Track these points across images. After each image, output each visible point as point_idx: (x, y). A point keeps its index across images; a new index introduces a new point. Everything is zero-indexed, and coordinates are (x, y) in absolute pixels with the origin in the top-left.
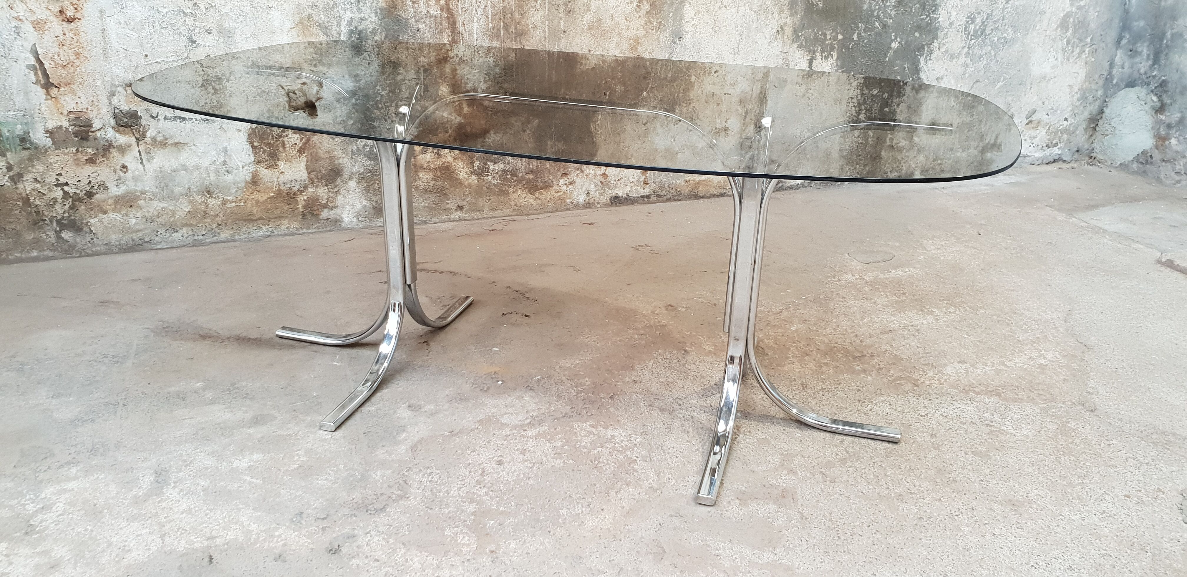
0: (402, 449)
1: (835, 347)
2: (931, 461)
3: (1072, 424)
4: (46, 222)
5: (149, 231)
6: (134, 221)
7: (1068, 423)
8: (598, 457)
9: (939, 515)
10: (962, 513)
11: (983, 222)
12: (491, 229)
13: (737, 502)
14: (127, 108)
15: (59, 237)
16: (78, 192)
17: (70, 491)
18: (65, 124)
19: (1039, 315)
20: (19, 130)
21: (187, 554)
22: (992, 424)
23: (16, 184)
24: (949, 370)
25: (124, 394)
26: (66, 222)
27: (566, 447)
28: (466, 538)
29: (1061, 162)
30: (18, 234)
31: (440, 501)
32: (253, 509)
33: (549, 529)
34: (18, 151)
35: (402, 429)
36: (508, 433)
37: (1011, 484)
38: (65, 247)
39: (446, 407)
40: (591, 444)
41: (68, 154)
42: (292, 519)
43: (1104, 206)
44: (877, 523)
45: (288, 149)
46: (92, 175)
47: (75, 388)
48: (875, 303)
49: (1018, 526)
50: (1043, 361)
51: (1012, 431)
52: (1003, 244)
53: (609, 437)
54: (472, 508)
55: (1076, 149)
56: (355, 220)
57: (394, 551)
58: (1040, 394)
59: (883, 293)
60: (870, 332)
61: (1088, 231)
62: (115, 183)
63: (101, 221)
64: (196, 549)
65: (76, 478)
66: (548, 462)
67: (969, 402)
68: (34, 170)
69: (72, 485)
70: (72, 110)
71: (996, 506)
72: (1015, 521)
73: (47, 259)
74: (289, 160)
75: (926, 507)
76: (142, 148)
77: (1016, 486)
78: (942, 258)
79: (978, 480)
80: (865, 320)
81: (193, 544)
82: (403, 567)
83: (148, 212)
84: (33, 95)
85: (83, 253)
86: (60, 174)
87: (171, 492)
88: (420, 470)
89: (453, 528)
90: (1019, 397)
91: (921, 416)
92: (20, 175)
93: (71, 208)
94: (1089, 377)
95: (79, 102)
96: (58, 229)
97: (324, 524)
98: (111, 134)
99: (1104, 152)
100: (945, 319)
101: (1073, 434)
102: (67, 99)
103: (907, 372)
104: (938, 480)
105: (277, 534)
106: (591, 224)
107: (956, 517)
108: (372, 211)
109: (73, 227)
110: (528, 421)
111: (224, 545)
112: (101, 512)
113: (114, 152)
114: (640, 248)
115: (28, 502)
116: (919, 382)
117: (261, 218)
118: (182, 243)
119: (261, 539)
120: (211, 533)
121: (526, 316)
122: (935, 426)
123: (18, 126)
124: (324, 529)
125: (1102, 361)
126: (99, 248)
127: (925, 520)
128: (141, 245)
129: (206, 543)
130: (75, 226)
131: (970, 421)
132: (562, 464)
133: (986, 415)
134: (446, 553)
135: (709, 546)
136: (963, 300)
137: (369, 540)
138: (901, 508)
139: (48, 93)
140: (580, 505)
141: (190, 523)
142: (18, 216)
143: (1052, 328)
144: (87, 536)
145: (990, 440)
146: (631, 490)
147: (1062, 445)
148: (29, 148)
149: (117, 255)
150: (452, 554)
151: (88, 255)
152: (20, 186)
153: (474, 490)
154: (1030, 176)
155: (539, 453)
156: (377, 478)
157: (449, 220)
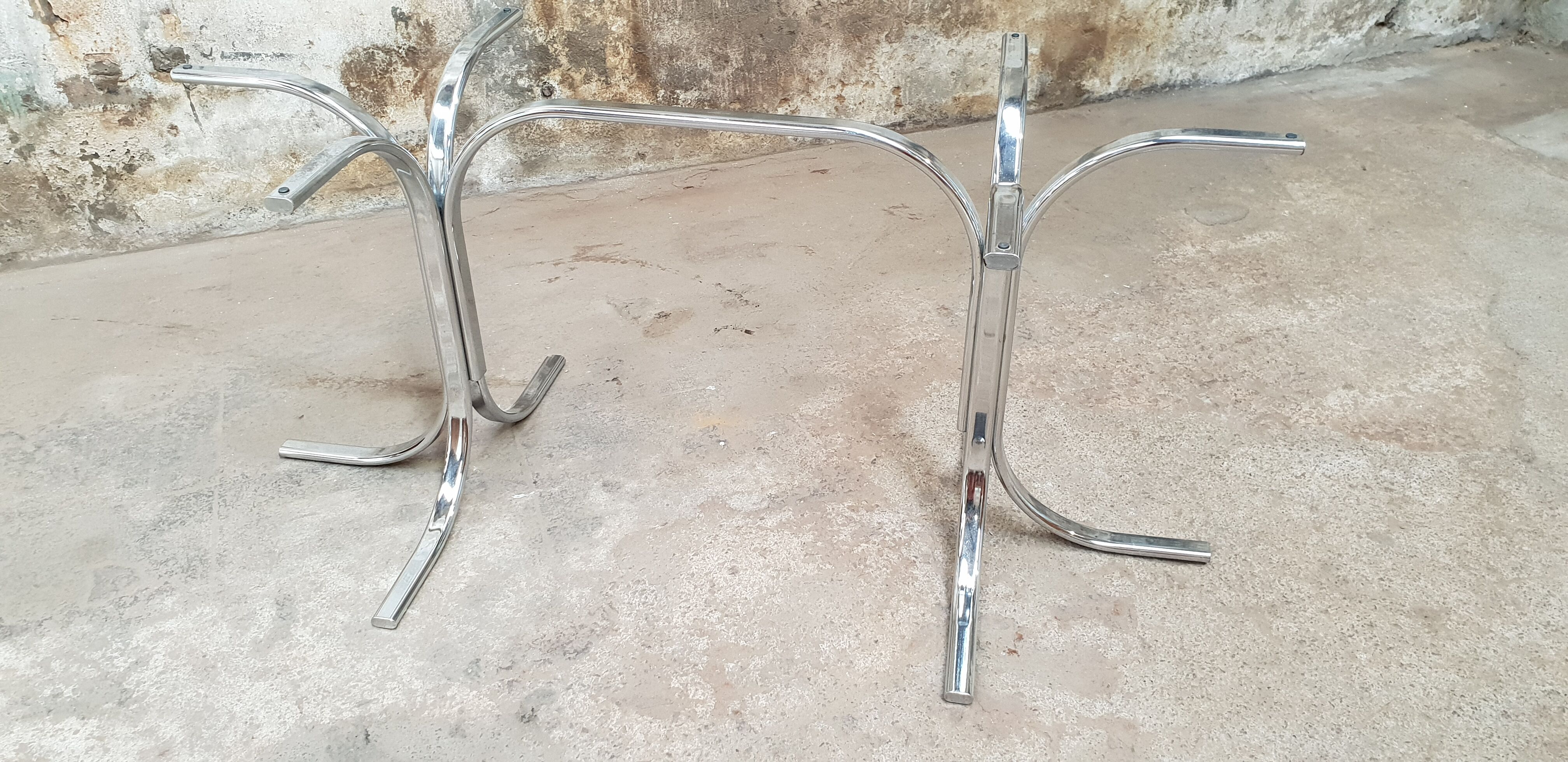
0: (601, 553)
1: (1174, 368)
2: (1312, 549)
3: (1502, 484)
4: (75, 209)
5: (218, 213)
6: (195, 200)
7: (1496, 482)
8: (863, 559)
9: (1326, 635)
10: (1357, 632)
11: (1369, 148)
12: (686, 186)
13: (1056, 623)
14: (167, 45)
15: (95, 229)
16: (113, 166)
17: (168, 634)
18: (83, 72)
19: (1452, 304)
20: (20, 84)
21: (334, 729)
22: (1392, 487)
23: (26, 159)
24: (1331, 401)
25: (217, 478)
26: (101, 207)
27: (819, 544)
28: (700, 692)
29: (1477, 41)
30: (40, 229)
31: (660, 635)
32: (413, 656)
33: (808, 675)
34: (22, 114)
35: (597, 521)
36: (740, 523)
37: (1422, 583)
38: (106, 240)
39: (653, 485)
40: (852, 538)
41: (92, 114)
42: (467, 670)
43: (1538, 114)
44: (1244, 650)
45: (398, 88)
46: (130, 142)
47: (151, 471)
48: (1226, 291)
49: (1434, 650)
50: (1459, 382)
51: (1421, 499)
52: (1398, 185)
53: (876, 525)
54: (702, 644)
55: (1500, 21)
56: (498, 180)
57: (607, 715)
58: (1457, 437)
59: (1235, 275)
60: (1221, 340)
61: (1518, 157)
62: (163, 150)
63: (150, 204)
64: (347, 721)
65: (173, 615)
66: (798, 567)
67: (1360, 452)
68: (49, 140)
69: (170, 625)
70: (90, 52)
71: (1403, 620)
72: (1428, 641)
73: (83, 258)
74: (400, 105)
75: (1308, 624)
76: (194, 100)
77: (1429, 586)
78: (1314, 212)
79: (1376, 578)
80: (1214, 322)
81: (341, 713)
82: (620, 741)
83: (214, 187)
84: (33, 34)
85: (131, 248)
86: (86, 143)
87: (301, 633)
88: (629, 586)
89: (682, 676)
90: (1429, 441)
91: (1296, 477)
92: (30, 148)
93: (107, 188)
94: (1523, 406)
95: (98, 41)
96: (93, 217)
97: (510, 676)
98: (149, 83)
99: (1540, 24)
100: (1322, 316)
101: (1504, 500)
102: (82, 37)
103: (1274, 406)
104: (1324, 581)
105: (449, 694)
106: (824, 172)
107: (1350, 639)
108: (521, 168)
109: (113, 214)
110: (765, 504)
111: (381, 714)
112: (213, 667)
113: (156, 108)
114: (895, 211)
115: (116, 654)
116: (1291, 421)
117: (369, 186)
118: (264, 226)
119: (430, 702)
120: (362, 695)
121: (747, 332)
122: (1315, 493)
123: (17, 79)
124: (510, 683)
125: (1541, 378)
126: (151, 240)
127: (1308, 643)
128: (209, 232)
129: (357, 711)
130: (116, 212)
131: (1363, 483)
132: (816, 572)
133: (1384, 472)
134: (676, 715)
135: (1023, 695)
136: (1347, 282)
137: (572, 700)
138: (1274, 626)
139: (53, 30)
140: (845, 636)
141: (333, 681)
142: (36, 204)
143: (1471, 327)
144: (201, 705)
145: (1391, 514)
146: (911, 608)
147: (1489, 518)
148: (37, 110)
149: (178, 247)
150: (683, 718)
151: (138, 250)
152: (32, 161)
153: (703, 616)
154: (1433, 67)
155: (784, 554)
156: (573, 601)
157: (627, 174)
